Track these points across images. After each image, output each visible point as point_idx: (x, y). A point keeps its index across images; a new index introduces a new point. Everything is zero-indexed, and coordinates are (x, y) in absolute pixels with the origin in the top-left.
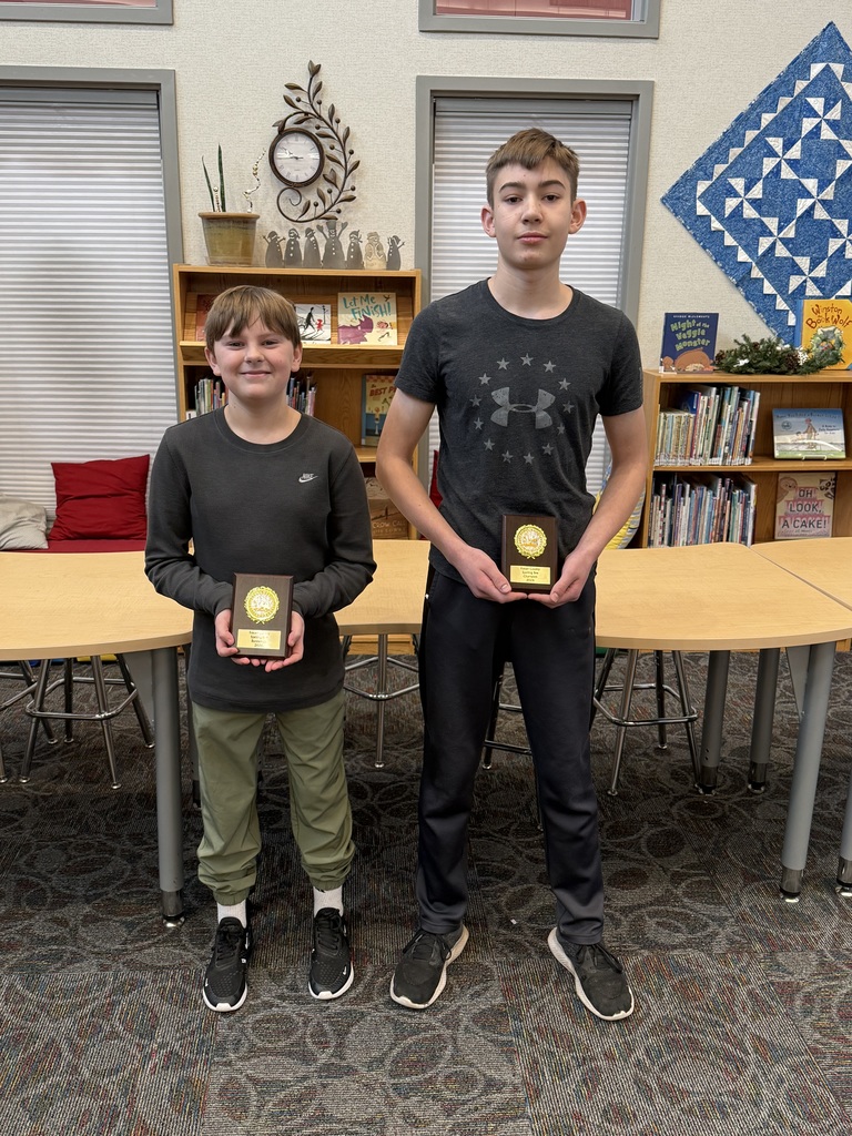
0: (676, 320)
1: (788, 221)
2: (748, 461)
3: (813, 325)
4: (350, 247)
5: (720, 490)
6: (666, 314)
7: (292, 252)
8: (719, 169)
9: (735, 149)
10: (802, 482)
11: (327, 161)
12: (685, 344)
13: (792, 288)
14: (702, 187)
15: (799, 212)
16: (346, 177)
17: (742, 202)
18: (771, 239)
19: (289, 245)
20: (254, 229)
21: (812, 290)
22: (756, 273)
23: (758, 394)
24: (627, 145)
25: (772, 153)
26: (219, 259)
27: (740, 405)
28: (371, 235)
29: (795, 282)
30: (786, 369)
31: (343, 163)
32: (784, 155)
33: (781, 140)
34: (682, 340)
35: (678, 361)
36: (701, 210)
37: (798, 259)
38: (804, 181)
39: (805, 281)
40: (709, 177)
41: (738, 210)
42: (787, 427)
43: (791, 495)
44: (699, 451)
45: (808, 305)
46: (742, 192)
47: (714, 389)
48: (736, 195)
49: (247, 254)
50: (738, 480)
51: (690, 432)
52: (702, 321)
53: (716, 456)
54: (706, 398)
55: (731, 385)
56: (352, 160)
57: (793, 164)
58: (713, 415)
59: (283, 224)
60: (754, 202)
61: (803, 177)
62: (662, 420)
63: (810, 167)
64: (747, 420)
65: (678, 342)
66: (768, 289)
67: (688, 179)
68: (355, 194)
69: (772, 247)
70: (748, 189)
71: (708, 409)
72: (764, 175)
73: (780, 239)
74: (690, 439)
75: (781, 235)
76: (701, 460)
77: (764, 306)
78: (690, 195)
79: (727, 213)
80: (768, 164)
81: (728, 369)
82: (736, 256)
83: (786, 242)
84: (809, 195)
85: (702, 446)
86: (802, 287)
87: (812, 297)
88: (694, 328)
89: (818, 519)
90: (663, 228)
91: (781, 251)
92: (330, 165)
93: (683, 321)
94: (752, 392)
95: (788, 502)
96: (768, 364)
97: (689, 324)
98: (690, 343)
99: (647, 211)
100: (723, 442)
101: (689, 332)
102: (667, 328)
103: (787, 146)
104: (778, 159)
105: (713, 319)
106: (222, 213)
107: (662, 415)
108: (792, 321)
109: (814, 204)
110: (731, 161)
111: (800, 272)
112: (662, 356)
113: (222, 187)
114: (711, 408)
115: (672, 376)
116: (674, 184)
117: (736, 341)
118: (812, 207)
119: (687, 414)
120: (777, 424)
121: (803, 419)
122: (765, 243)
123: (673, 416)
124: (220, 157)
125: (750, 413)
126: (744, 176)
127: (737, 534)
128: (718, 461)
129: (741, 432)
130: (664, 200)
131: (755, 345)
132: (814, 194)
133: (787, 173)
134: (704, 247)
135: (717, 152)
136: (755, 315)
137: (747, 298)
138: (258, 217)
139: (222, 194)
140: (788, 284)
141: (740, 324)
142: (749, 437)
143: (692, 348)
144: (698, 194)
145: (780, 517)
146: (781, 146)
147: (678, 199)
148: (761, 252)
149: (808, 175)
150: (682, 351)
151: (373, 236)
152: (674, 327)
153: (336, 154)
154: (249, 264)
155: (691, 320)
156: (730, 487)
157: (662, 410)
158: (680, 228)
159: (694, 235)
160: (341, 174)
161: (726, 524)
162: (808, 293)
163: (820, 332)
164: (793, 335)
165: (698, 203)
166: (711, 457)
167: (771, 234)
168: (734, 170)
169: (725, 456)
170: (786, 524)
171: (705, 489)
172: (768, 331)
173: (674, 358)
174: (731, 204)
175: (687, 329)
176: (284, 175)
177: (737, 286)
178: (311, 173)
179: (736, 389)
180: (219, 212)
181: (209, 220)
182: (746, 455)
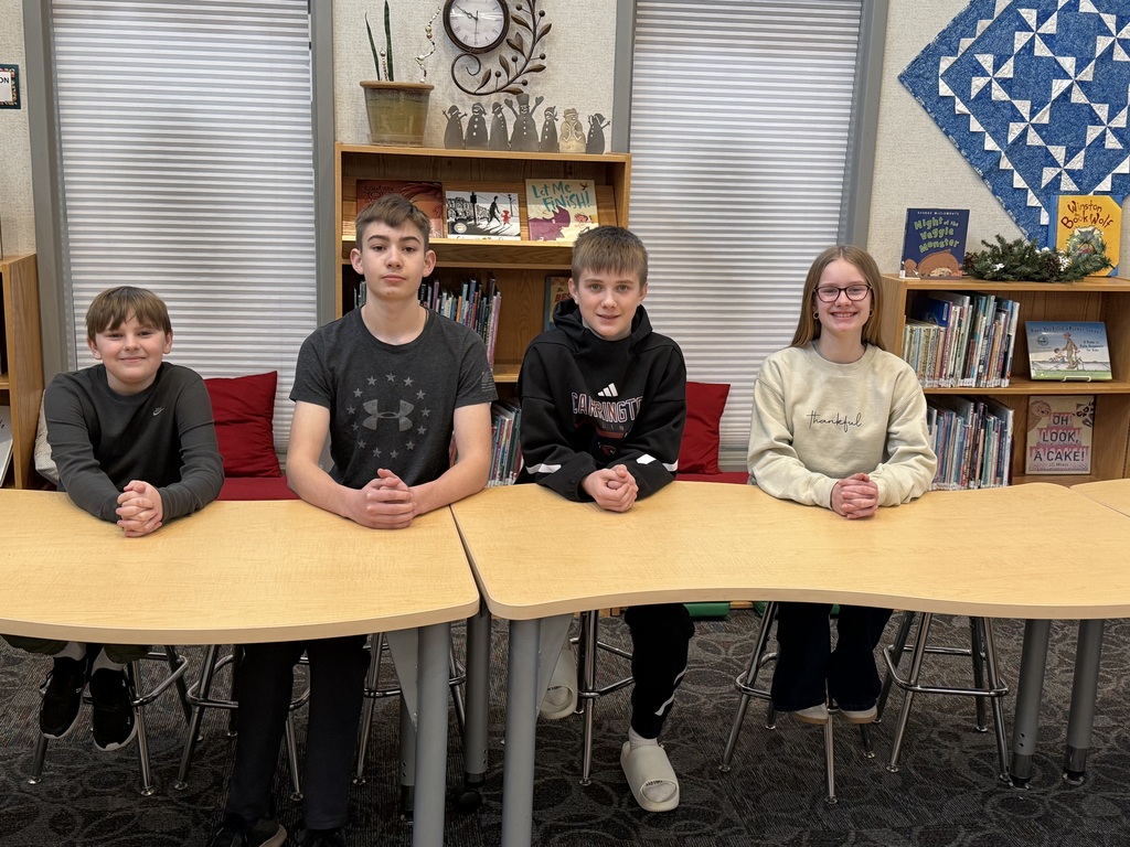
0: (921, 218)
1: (1043, 105)
2: (1006, 382)
3: (1069, 224)
4: (545, 126)
5: (971, 415)
6: (909, 210)
7: (475, 130)
8: (966, 43)
9: (984, 21)
10: (1056, 407)
11: (512, 23)
12: (930, 244)
13: (1044, 182)
14: (946, 63)
15: (1054, 95)
16: (534, 43)
17: (990, 82)
18: (1023, 125)
19: (472, 122)
20: (427, 102)
21: (1067, 184)
22: (1005, 164)
23: (1018, 304)
24: (858, 13)
25: (1025, 27)
26: (386, 137)
27: (997, 318)
28: (568, 112)
29: (1048, 174)
30: (1047, 275)
31: (532, 27)
32: (1037, 29)
33: (1034, 12)
34: (927, 240)
35: (922, 264)
36: (944, 90)
37: (1052, 149)
38: (1060, 59)
39: (1060, 174)
40: (954, 52)
41: (986, 91)
42: (1043, 342)
43: (1044, 422)
44: (950, 371)
45: (1063, 202)
46: (990, 71)
47: (968, 298)
48: (984, 74)
49: (419, 132)
50: (990, 405)
51: (940, 347)
52: (951, 218)
53: (969, 377)
54: (958, 309)
55: (986, 294)
56: (542, 23)
57: (1047, 39)
58: (965, 329)
59: (456, 96)
60: (1003, 82)
61: (1060, 55)
62: (908, 334)
63: (1067, 43)
64: (1003, 337)
65: (922, 242)
66: (1019, 182)
67: (930, 55)
68: (544, 63)
69: (1024, 134)
70: (997, 67)
71: (960, 321)
72: (1016, 51)
73: (1033, 125)
74: (939, 357)
75: (1033, 121)
76: (952, 381)
77: (1013, 202)
78: (931, 72)
79: (974, 93)
80: (1021, 39)
81: (980, 276)
82: (983, 143)
83: (1039, 128)
84: (1066, 76)
85: (953, 364)
86: (1057, 180)
87: (1067, 193)
88: (941, 227)
89: (1075, 450)
90: (901, 111)
91: (1034, 139)
92: (515, 28)
93: (928, 218)
94: (1011, 302)
95: (1041, 430)
96: (1029, 270)
97: (936, 222)
98: (936, 244)
99: (883, 90)
100: (976, 359)
101: (935, 231)
102: (909, 226)
103: (1042, 19)
104: (1032, 34)
105: (962, 216)
106: (389, 82)
107: (909, 327)
108: (1045, 219)
109: (1071, 86)
110: (978, 34)
111: (1054, 164)
112: (904, 259)
113: (389, 52)
114: (964, 320)
115: (916, 282)
116: (913, 58)
117: (983, 242)
118: (1069, 89)
119: (936, 327)
120: (1032, 339)
121: (1061, 334)
122: (1015, 129)
123: (922, 329)
124: (387, 15)
125: (1007, 325)
126: (992, 52)
127: (991, 468)
128: (971, 382)
129: (997, 348)
130: (902, 78)
131: (1010, 247)
132: (1072, 74)
133: (1041, 50)
134: (947, 133)
135: (962, 24)
136: (1003, 212)
137: (994, 193)
138: (432, 88)
139: (390, 59)
140: (1040, 177)
141: (991, 225)
142: (1006, 354)
143: (938, 250)
144: (941, 72)
145: (1032, 448)
146: (1035, 18)
147: (918, 78)
148: (1011, 139)
149: (1065, 52)
150: (926, 253)
151: (571, 114)
152: (918, 225)
153: (524, 15)
154: (419, 142)
155: (937, 217)
156: (984, 413)
157: (907, 322)
158: (920, 110)
159: (936, 119)
160: (528, 39)
161: (980, 457)
162: (1063, 188)
163: (1077, 233)
164: (1047, 233)
165: (941, 82)
166: (963, 377)
167: (1022, 119)
168: (981, 45)
169: (979, 377)
170: (1038, 456)
171: (954, 414)
172: (1017, 231)
173: (918, 261)
174: (978, 83)
175: (933, 228)
176: (461, 38)
177: (983, 178)
178: (493, 37)
179: (993, 298)
180: (384, 81)
181: (372, 90)
182: (1003, 376)
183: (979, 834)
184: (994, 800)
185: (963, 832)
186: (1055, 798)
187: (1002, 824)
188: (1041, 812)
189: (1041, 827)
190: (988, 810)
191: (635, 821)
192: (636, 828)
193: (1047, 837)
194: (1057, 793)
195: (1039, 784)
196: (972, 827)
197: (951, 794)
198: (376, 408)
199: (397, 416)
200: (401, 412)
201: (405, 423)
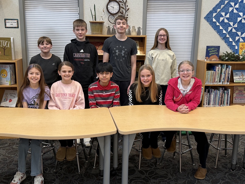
0: (209, 48)
1: (236, 23)
2: (229, 83)
3: (242, 49)
4: (128, 30)
5: (221, 91)
6: (207, 46)
7: (113, 31)
8: (219, 10)
9: (222, 5)
10: (239, 88)
11: (121, 8)
12: (212, 54)
13: (236, 40)
14: (214, 14)
15: (238, 21)
16: (126, 12)
17: (224, 18)
19: (113, 29)
20: (103, 25)
22: (228, 36)
23: (231, 66)
24: (195, 4)
25: (232, 6)
26: (95, 33)
27: (226, 69)
29: (237, 38)
30: (237, 60)
31: (125, 9)
32: (234, 7)
33: (234, 3)
34: (211, 53)
35: (210, 58)
36: (214, 20)
37: (238, 33)
38: (239, 13)
39: (240, 38)
40: (216, 12)
41: (223, 20)
42: (237, 74)
43: (237, 92)
44: (216, 81)
45: (240, 44)
47: (220, 65)
48: (223, 17)
49: (101, 31)
50: (225, 88)
51: (214, 76)
52: (216, 48)
54: (218, 67)
55: (224, 64)
56: (127, 8)
57: (236, 9)
58: (220, 72)
59: (109, 24)
60: (227, 18)
62: (207, 73)
63: (241, 10)
64: (228, 73)
65: (210, 53)
66: (231, 40)
67: (211, 13)
68: (128, 16)
69: (232, 29)
70: (226, 15)
71: (218, 70)
72: (230, 12)
74: (214, 78)
75: (234, 27)
76: (217, 83)
77: (229, 44)
78: (211, 16)
79: (221, 21)
80: (231, 9)
81: (223, 60)
82: (223, 32)
83: (235, 28)
84: (241, 17)
85: (217, 79)
87: (241, 42)
88: (214, 50)
89: (244, 98)
90: (205, 25)
91: (234, 31)
92: (121, 9)
93: (211, 48)
94: (229, 66)
95: (236, 93)
96: (233, 59)
97: (213, 49)
98: (213, 54)
99: (201, 21)
100: (222, 78)
101: (213, 51)
102: (207, 50)
104: (233, 8)
105: (219, 47)
106: (95, 21)
107: (207, 71)
108: (236, 48)
110: (221, 8)
111: (238, 36)
112: (206, 57)
113: (95, 15)
114: (219, 70)
115: (209, 62)
116: (207, 14)
117: (223, 53)
118: (241, 20)
119: (213, 71)
120: (234, 74)
121: (241, 73)
122: (230, 29)
123: (210, 72)
124: (95, 7)
125: (229, 71)
126: (225, 12)
127: (226, 102)
128: (221, 83)
129: (227, 76)
130: (205, 18)
131: (229, 54)
133: (235, 11)
134: (215, 30)
135: (218, 6)
136: (227, 46)
137: (225, 42)
138: (104, 22)
139: (95, 16)
140: (235, 39)
141: (225, 49)
142: (229, 77)
143: (213, 55)
144: (213, 16)
145: (234, 98)
146: (234, 4)
147: (208, 18)
148: (229, 30)
150: (211, 55)
151: (134, 27)
153: (123, 6)
154: (101, 34)
155: (213, 48)
156: (224, 90)
157: (207, 70)
158: (209, 25)
159: (212, 27)
160: (124, 11)
161: (223, 99)
162: (240, 41)
163: (243, 51)
164: (237, 51)
165: (213, 19)
166: (219, 82)
167: (231, 26)
168: (222, 10)
169: (223, 82)
170: (236, 99)
171: (217, 90)
172: (231, 50)
173: (209, 57)
174: (221, 19)
175: (212, 50)
176: (110, 12)
177: (223, 39)
178: (117, 11)
179: (226, 65)
180: (94, 21)
181: (92, 23)
182: (228, 82)
183: (224, 181)
184: (227, 174)
185: (221, 181)
186: (241, 173)
187: (229, 179)
188: (238, 177)
189: (238, 180)
190: (226, 176)
191: (150, 178)
192: (150, 180)
193: (239, 182)
194: (241, 172)
195: (237, 170)
196: (223, 180)
197: (218, 173)
198: (118, 51)
199: (122, 53)
200: (122, 52)
201: (123, 55)
